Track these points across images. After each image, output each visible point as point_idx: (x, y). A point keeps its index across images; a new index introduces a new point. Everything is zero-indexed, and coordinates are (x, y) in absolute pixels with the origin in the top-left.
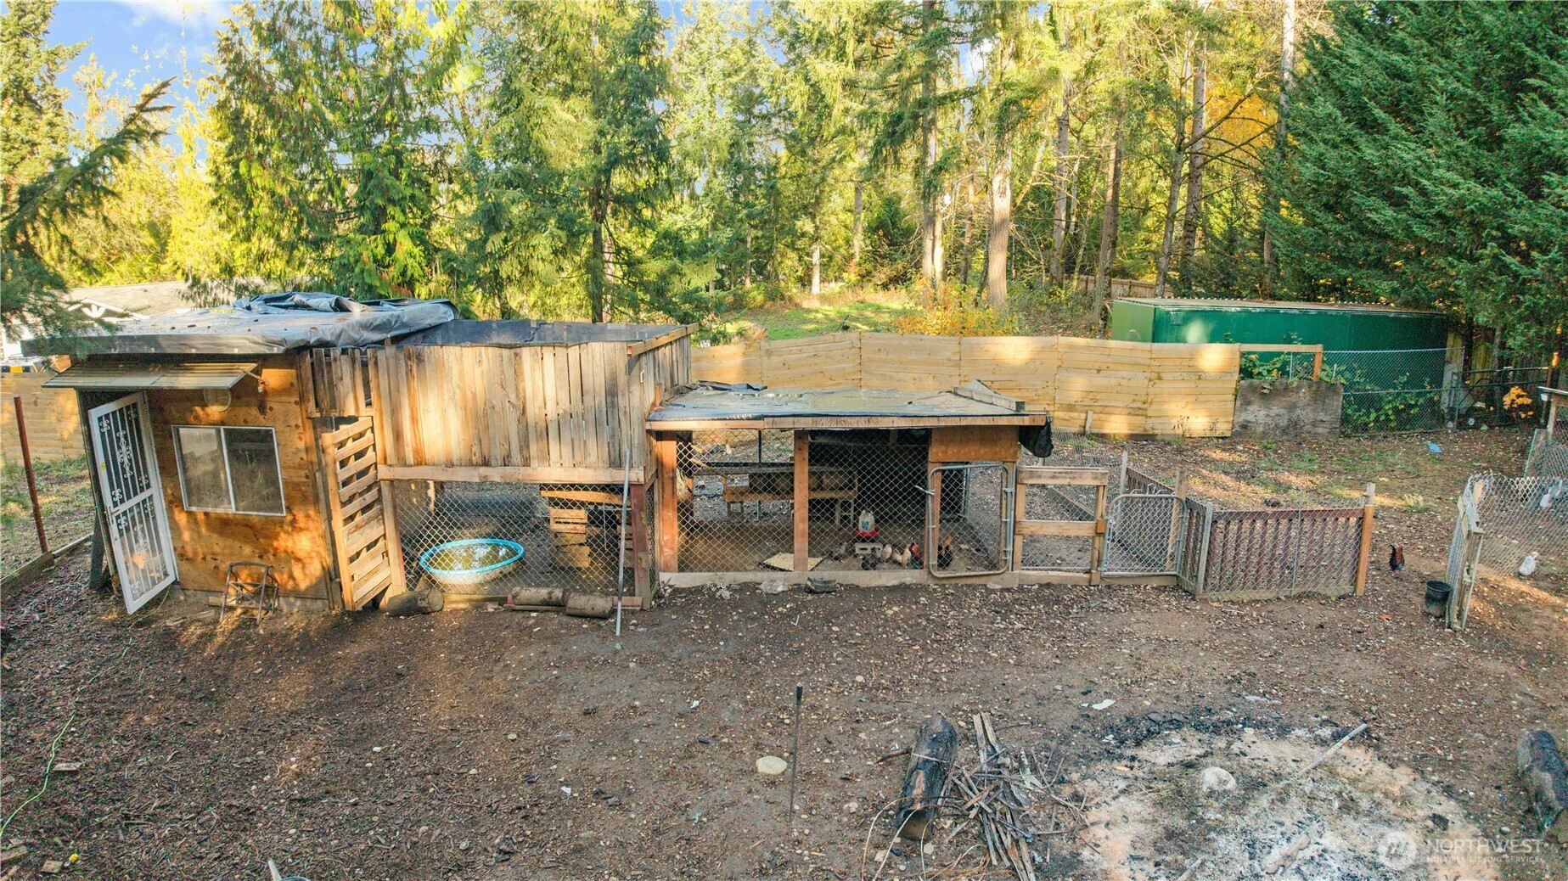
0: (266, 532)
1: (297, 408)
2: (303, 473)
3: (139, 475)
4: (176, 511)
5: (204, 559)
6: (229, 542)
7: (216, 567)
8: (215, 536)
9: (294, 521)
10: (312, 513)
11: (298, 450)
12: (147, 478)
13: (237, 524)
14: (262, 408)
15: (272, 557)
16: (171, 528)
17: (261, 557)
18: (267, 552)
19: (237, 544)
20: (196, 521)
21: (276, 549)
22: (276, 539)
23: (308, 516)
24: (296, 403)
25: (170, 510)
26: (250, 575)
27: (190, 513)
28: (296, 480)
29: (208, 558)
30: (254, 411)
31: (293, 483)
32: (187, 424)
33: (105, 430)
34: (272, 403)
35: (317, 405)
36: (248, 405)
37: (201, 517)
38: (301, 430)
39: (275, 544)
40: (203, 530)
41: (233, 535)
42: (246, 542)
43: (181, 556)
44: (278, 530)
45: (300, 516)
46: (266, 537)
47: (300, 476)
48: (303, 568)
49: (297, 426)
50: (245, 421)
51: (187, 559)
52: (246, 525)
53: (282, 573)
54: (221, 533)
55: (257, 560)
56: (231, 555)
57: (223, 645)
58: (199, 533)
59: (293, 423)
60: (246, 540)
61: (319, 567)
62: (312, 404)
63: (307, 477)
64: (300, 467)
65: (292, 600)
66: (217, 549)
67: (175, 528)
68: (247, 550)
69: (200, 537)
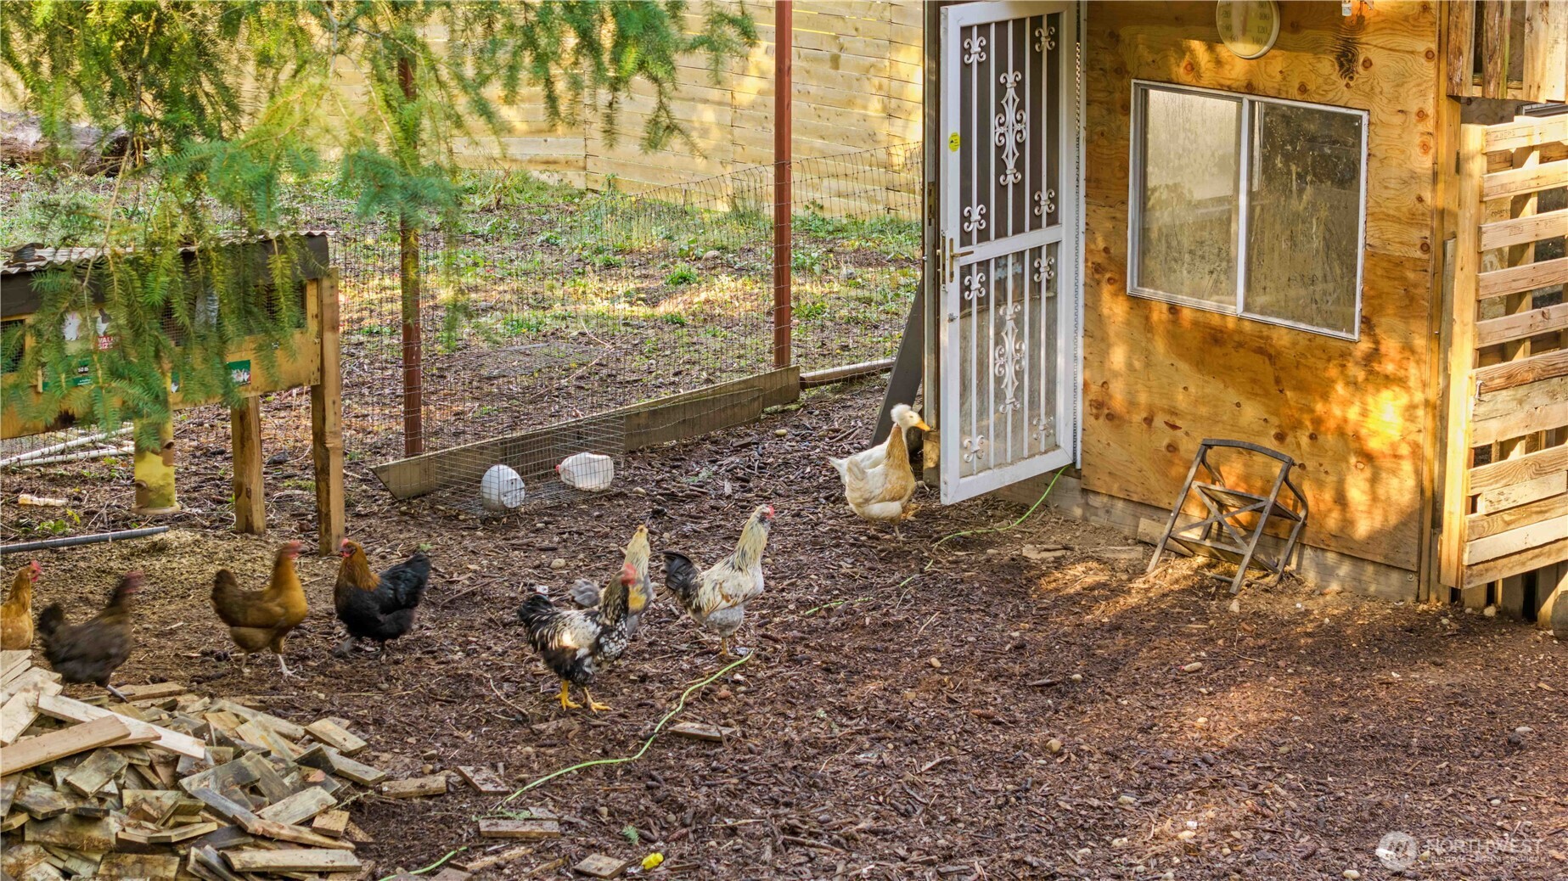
0: (1303, 373)
1: (1429, 69)
2: (1416, 235)
3: (1035, 187)
4: (1106, 291)
5: (1149, 421)
6: (1213, 387)
7: (1172, 448)
8: (1183, 366)
9: (1374, 356)
10: (1420, 342)
11: (1414, 176)
12: (1054, 200)
13: (1240, 345)
14: (1347, 61)
15: (1304, 440)
16: (1087, 333)
17: (1280, 437)
18: (1297, 425)
19: (1232, 396)
20: (1148, 326)
21: (1318, 422)
22: (1325, 397)
23: (1408, 348)
24: (1429, 55)
25: (1093, 287)
26: (1246, 478)
27: (1137, 302)
28: (1396, 251)
29: (1159, 421)
30: (1327, 66)
31: (1388, 258)
32: (1170, 84)
33: (974, 59)
34: (1371, 48)
35: (1478, 67)
36: (1316, 48)
37: (1159, 314)
38: (1429, 125)
39: (1319, 407)
40: (1160, 346)
41: (1224, 372)
42: (1253, 395)
43: (1099, 407)
44: (1333, 372)
45: (1390, 346)
46: (1301, 387)
47: (1406, 243)
48: (1374, 480)
49: (1421, 115)
50: (1303, 89)
51: (1110, 417)
52: (1260, 351)
53: (1320, 484)
54: (1200, 364)
55: (1270, 443)
56: (1214, 420)
57: (1136, 610)
58: (1148, 356)
59: (1413, 107)
60: (1254, 388)
61: (1410, 482)
62: (1466, 63)
63: (1425, 247)
64: (1413, 220)
65: (1331, 557)
66: (1181, 400)
67: (1095, 334)
68: (1251, 412)
69: (1148, 365)
